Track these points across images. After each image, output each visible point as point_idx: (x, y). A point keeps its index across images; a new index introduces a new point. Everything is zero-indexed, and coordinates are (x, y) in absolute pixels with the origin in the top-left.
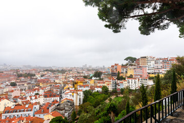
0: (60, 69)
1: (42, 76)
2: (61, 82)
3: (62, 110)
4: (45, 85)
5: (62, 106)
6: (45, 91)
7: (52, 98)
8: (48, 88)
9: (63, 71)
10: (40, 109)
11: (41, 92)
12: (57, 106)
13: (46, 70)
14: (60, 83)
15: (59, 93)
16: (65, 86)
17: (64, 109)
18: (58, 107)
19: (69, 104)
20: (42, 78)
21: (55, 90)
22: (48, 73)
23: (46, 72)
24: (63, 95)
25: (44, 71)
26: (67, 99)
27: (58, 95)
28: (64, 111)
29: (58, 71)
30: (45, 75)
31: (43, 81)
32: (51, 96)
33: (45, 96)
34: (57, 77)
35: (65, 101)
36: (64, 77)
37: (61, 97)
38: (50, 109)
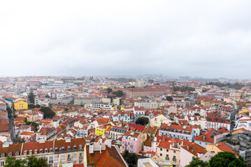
0: (232, 83)
1: (204, 91)
2: (234, 102)
3: (234, 144)
4: (208, 104)
5: (234, 138)
6: (209, 112)
7: (219, 124)
8: (212, 109)
9: (237, 86)
10: (201, 134)
11: (203, 112)
12: (227, 136)
13: (210, 84)
14: (231, 104)
15: (229, 118)
16: (240, 108)
17: (239, 144)
18: (229, 138)
19: (248, 138)
20: (204, 94)
21: (223, 113)
22: (212, 87)
23: (209, 87)
24: (237, 122)
25: (207, 84)
26: (243, 129)
27: (229, 121)
28: (237, 147)
29: (229, 85)
30: (209, 89)
31: (206, 99)
32: (217, 120)
33: (209, 119)
34: (227, 95)
35: (241, 132)
36: (239, 95)
37: (233, 125)
38: (215, 138)
